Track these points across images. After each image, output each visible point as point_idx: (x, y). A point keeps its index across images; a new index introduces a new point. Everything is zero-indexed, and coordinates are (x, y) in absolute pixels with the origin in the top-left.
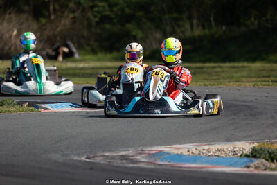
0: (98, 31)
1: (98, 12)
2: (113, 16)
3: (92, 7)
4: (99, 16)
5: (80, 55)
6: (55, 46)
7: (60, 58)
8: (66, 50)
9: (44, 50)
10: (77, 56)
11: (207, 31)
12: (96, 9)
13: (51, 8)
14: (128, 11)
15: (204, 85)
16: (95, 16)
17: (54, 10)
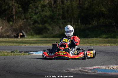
0: (33, 26)
1: (33, 20)
2: (39, 21)
3: (31, 18)
4: (33, 21)
5: (27, 36)
6: (17, 33)
7: (19, 37)
8: (21, 34)
9: (13, 34)
10: (26, 36)
11: (77, 27)
12: (32, 18)
13: (14, 18)
14: (45, 19)
15: (90, 45)
16: (32, 21)
17: (15, 19)
